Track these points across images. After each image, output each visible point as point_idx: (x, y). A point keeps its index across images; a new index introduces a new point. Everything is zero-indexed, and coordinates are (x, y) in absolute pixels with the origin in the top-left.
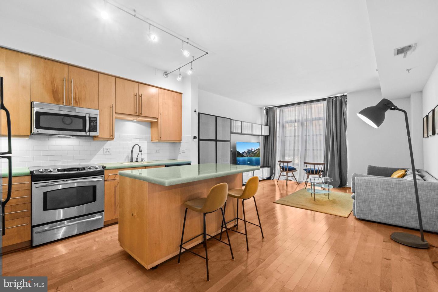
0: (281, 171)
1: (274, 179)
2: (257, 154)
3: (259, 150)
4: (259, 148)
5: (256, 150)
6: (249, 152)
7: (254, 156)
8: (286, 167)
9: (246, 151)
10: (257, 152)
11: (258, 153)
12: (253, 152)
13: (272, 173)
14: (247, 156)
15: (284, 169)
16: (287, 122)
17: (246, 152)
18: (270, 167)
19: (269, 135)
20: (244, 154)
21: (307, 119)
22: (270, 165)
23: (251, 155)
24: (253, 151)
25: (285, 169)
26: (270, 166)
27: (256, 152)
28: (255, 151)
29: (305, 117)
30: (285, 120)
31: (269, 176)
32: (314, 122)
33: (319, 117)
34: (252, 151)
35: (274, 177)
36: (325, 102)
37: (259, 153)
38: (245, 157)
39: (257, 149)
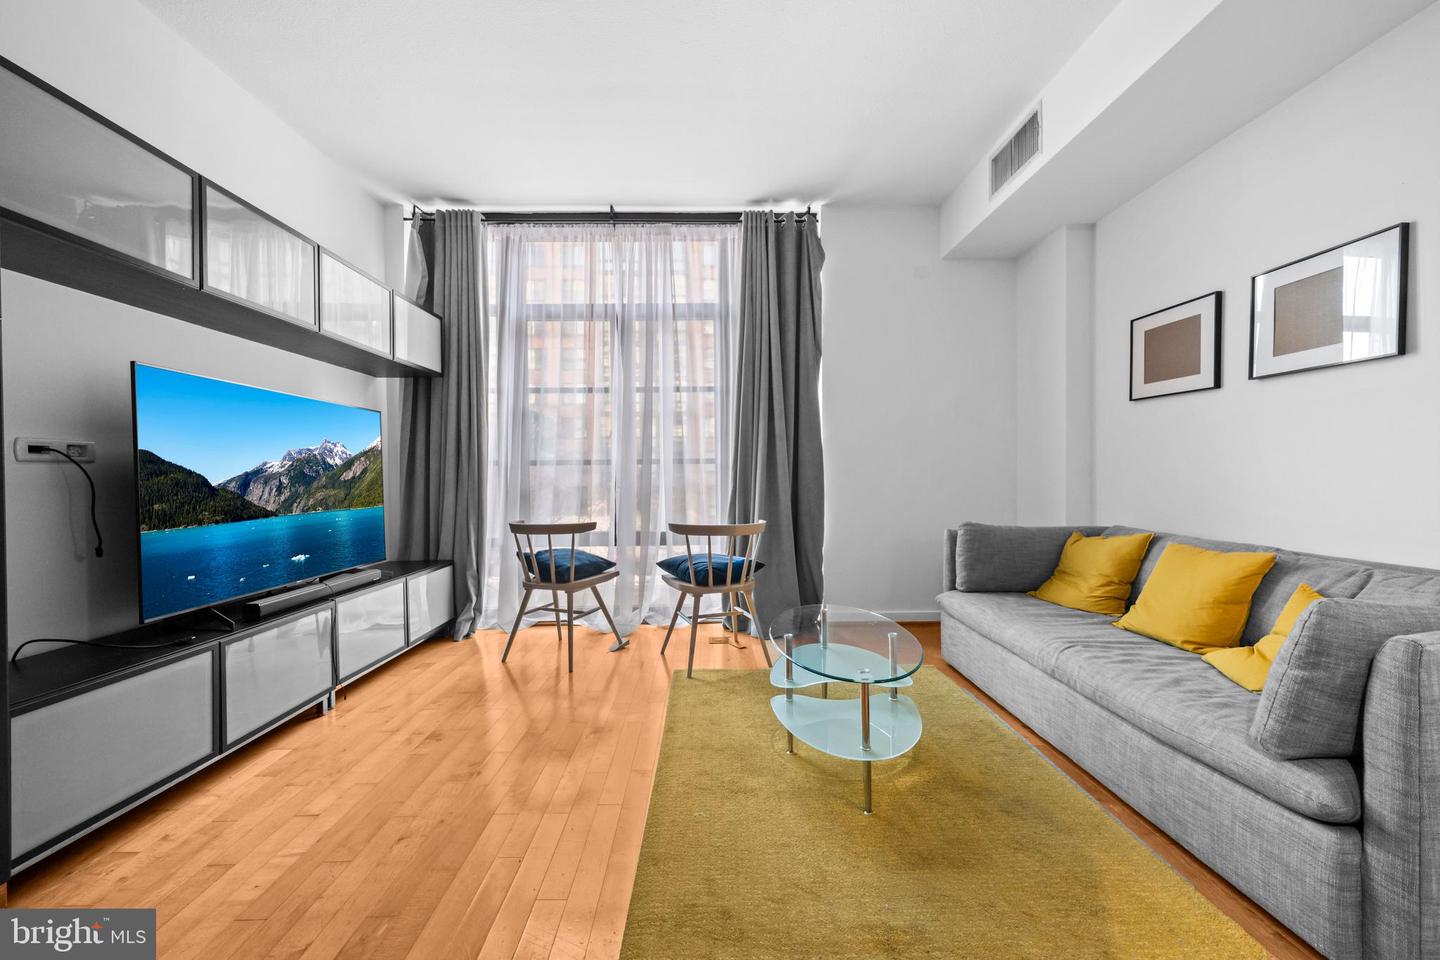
0: (528, 587)
1: (472, 630)
2: (364, 485)
3: (372, 454)
4: (376, 442)
5: (357, 458)
6: (306, 473)
7: (345, 502)
8: (561, 562)
9: (276, 464)
10: (364, 471)
11: (369, 477)
12: (334, 475)
13: (462, 599)
14: (286, 507)
15: (545, 571)
16: (547, 314)
17: (275, 470)
18: (451, 563)
19: (441, 375)
20: (256, 495)
21: (649, 305)
22: (445, 552)
23: (320, 495)
24: (338, 461)
25: (557, 573)
26: (449, 558)
27: (357, 469)
28: (349, 464)
29: (639, 298)
30: (530, 298)
31: (442, 618)
32: (681, 325)
33: (706, 305)
34: (330, 467)
35: (474, 621)
36: (734, 234)
37: (378, 481)
38: (267, 514)
39: (365, 454)
